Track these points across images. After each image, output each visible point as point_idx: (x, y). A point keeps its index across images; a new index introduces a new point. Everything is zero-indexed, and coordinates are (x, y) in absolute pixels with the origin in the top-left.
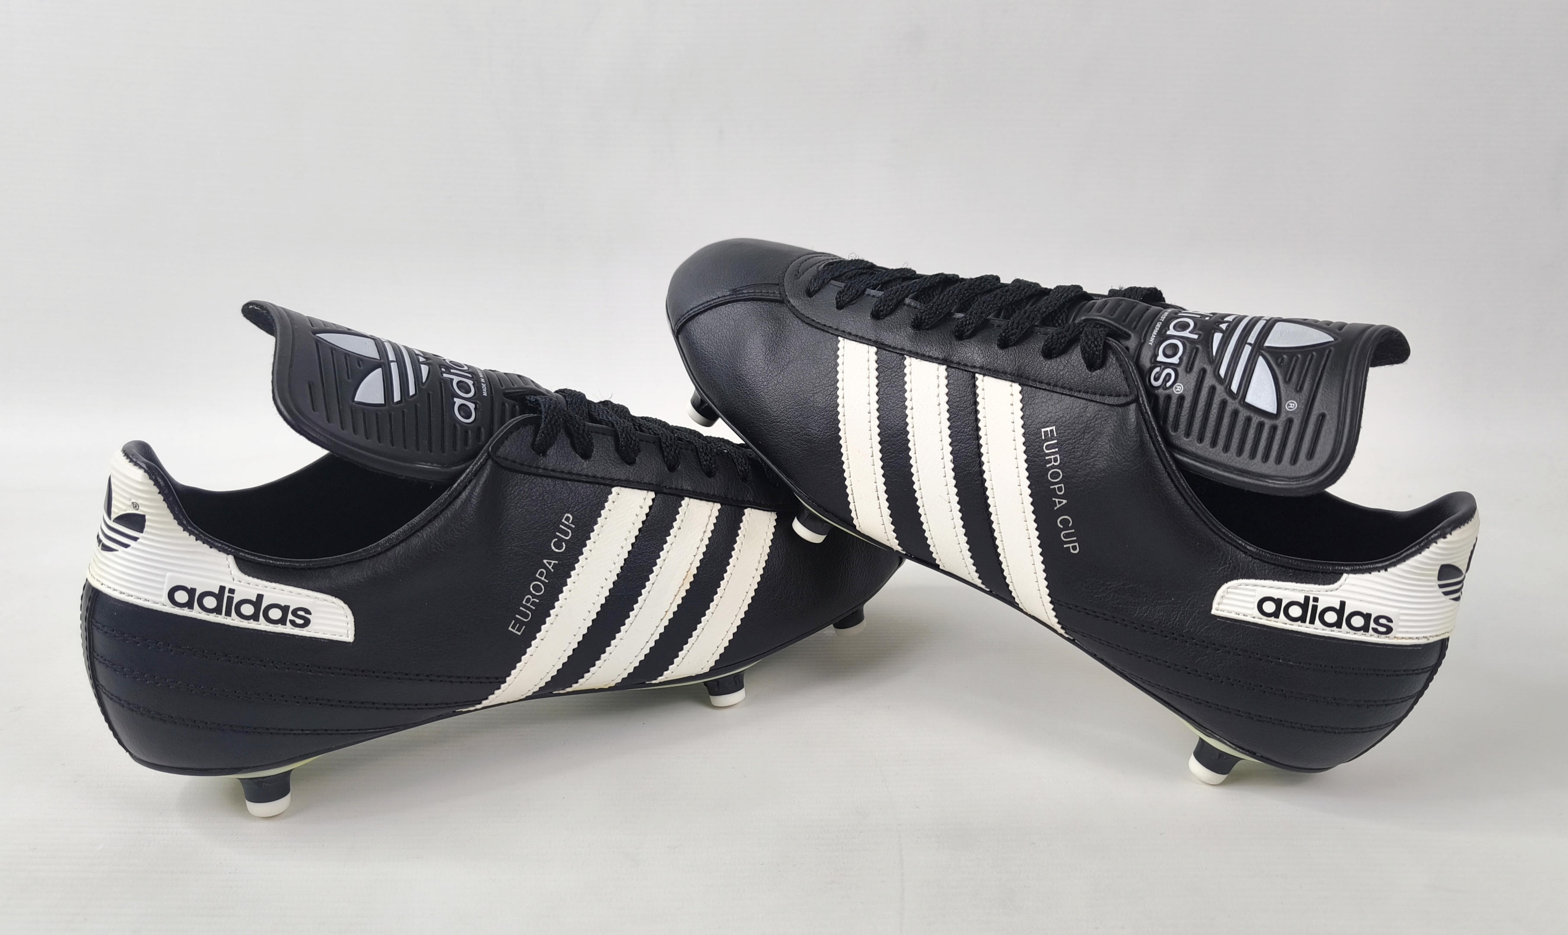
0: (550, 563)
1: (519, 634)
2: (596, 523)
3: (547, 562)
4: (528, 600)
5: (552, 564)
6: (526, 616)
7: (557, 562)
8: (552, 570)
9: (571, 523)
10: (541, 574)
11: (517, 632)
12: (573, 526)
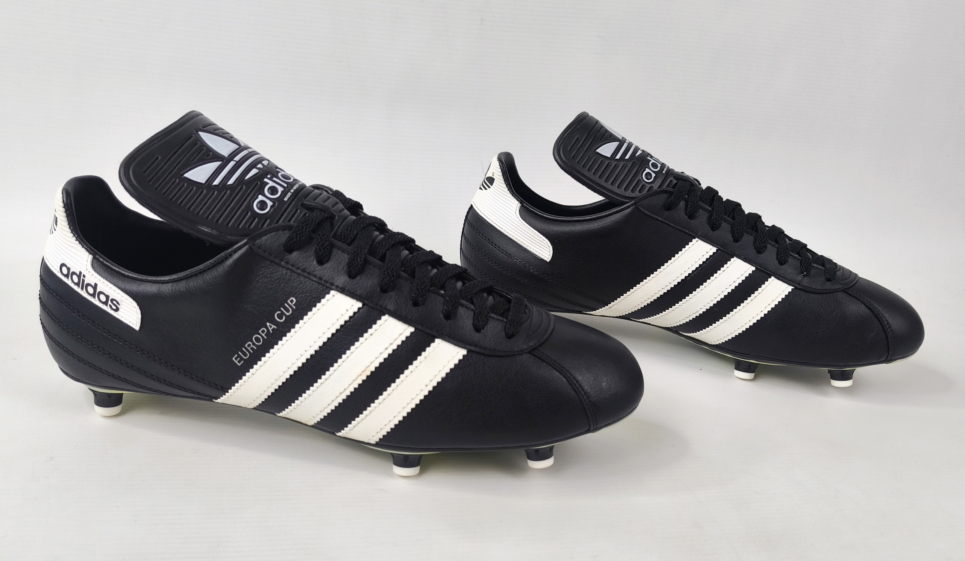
0: (271, 327)
1: (239, 365)
2: (311, 310)
3: (269, 325)
4: (249, 345)
5: (272, 328)
6: (246, 355)
7: (276, 327)
8: (271, 332)
9: (294, 305)
10: (263, 331)
11: (238, 363)
12: (294, 307)
